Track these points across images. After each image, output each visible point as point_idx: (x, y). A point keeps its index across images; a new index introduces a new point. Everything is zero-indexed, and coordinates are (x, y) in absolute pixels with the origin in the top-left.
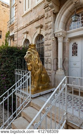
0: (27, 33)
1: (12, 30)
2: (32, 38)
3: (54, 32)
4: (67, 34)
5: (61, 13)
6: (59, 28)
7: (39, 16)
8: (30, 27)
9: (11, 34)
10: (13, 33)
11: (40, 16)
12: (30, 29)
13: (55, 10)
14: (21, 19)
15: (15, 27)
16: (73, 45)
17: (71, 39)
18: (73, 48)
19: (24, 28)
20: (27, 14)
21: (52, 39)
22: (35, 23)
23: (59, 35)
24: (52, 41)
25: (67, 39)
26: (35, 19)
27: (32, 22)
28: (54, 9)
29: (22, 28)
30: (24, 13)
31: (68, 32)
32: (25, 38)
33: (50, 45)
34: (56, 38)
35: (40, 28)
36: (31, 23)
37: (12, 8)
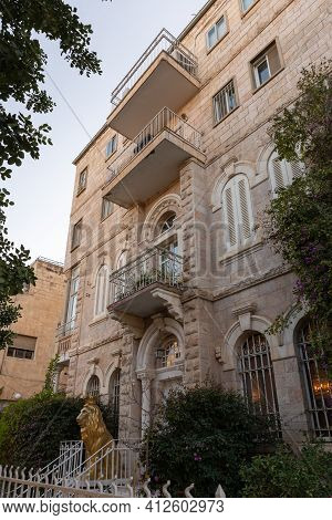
0: (96, 362)
1: (66, 349)
2: (105, 375)
4: (157, 373)
6: (143, 364)
9: (62, 359)
10: (67, 358)
12: (103, 355)
14: (87, 329)
15: (73, 344)
17: (164, 382)
19: (92, 349)
20: (98, 322)
22: (112, 344)
26: (112, 336)
29: (86, 349)
30: (94, 320)
32: (92, 372)
34: (140, 381)
35: (119, 356)
36: (106, 342)
37: (71, 299)
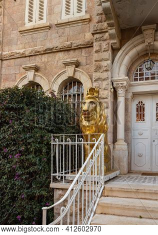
0: (37, 69)
2: (51, 83)
3: (113, 79)
4: (130, 86)
5: (125, 52)
6: (120, 74)
7: (72, 44)
8: (45, 58)
11: (75, 45)
12: (45, 63)
13: (116, 43)
14: (13, 35)
16: (137, 105)
18: (137, 109)
19: (26, 57)
20: (36, 30)
21: (110, 89)
23: (121, 85)
24: (110, 92)
25: (131, 94)
26: (60, 46)
27: (51, 49)
28: (115, 41)
29: (17, 56)
31: (132, 83)
33: (106, 98)
35: (74, 66)
36: (50, 51)
